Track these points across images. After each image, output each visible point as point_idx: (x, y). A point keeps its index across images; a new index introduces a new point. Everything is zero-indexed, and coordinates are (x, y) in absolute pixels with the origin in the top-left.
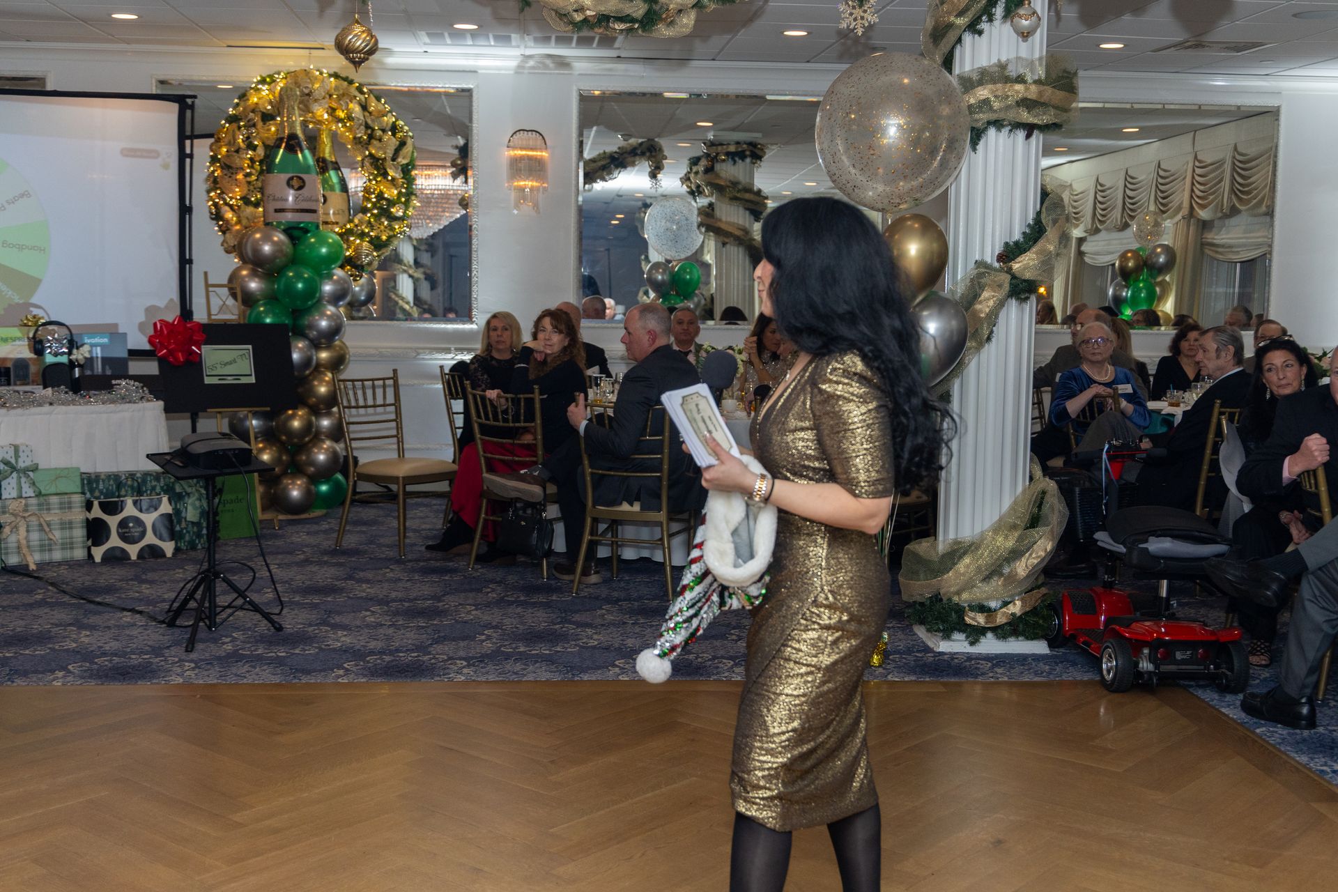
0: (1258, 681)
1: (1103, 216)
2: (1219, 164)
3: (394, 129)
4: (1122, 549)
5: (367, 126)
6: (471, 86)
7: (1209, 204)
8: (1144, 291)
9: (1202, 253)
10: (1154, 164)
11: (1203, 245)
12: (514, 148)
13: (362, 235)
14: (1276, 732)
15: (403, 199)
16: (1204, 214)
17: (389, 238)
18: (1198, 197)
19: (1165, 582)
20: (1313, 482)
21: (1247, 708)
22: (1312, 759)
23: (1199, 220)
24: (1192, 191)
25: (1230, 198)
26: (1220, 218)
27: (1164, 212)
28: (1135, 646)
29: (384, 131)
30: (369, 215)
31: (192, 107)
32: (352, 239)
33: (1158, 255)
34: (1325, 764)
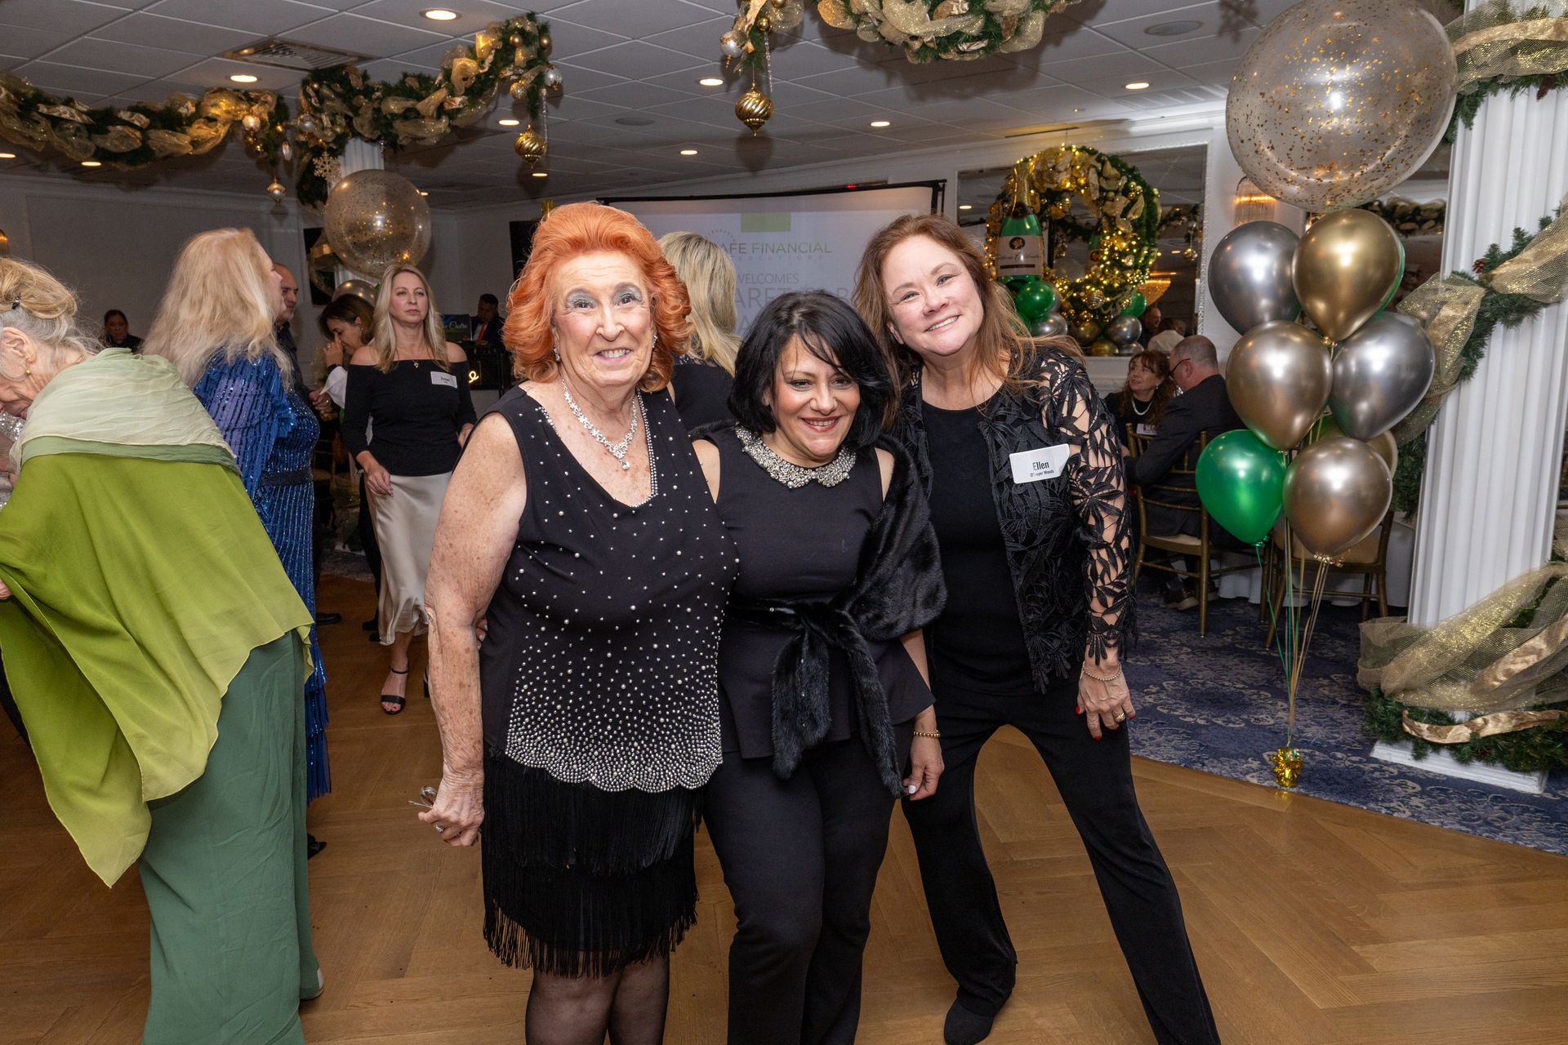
3: (1126, 191)
5: (1101, 190)
6: (1206, 142)
12: (1240, 196)
13: (1098, 284)
15: (1135, 251)
17: (1123, 286)
29: (1116, 192)
30: (1102, 266)
31: (943, 190)
32: (1088, 287)
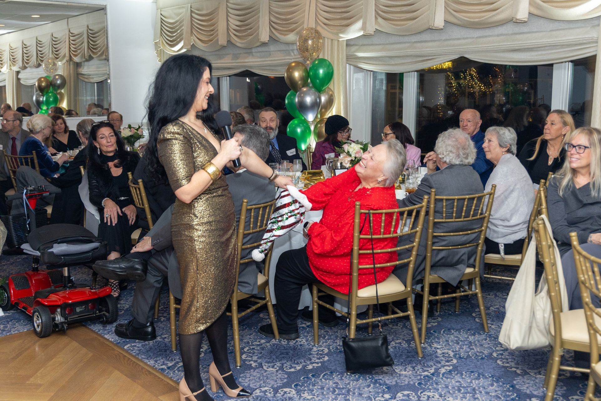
0: (123, 312)
1: (28, 60)
2: (80, 35)
4: (38, 253)
7: (79, 54)
8: (52, 97)
9: (78, 78)
10: (50, 34)
11: (78, 75)
14: (135, 346)
16: (76, 59)
18: (73, 51)
19: (66, 269)
20: (138, 192)
21: (119, 333)
22: (156, 361)
23: (74, 62)
24: (70, 48)
25: (88, 51)
26: (84, 61)
27: (57, 58)
28: (52, 309)
33: (57, 80)
34: (163, 364)
